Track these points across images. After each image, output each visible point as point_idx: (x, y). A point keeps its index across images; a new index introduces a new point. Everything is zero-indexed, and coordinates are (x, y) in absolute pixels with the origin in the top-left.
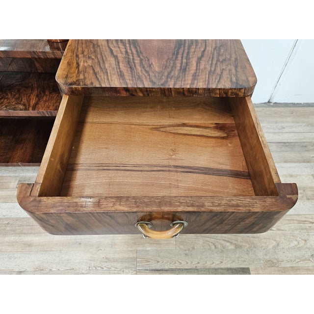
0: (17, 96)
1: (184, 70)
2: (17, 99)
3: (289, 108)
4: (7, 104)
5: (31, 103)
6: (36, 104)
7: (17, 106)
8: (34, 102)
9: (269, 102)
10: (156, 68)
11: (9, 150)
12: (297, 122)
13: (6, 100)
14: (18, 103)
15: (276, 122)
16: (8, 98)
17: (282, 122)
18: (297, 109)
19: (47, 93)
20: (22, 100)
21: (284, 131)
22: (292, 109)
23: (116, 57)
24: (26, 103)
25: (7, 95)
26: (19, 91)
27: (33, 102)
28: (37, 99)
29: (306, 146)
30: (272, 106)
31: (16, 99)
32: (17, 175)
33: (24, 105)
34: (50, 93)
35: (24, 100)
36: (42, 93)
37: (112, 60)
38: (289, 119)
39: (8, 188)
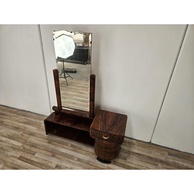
1: (112, 130)
3: (156, 146)
6: (83, 127)
9: (150, 142)
10: (107, 128)
12: (157, 152)
15: (150, 150)
16: (78, 125)
17: (152, 150)
18: (159, 147)
21: (152, 153)
22: (157, 147)
23: (101, 125)
27: (82, 127)
29: (157, 160)
30: (151, 144)
35: (81, 126)
37: (100, 125)
38: (155, 150)
39: (68, 146)
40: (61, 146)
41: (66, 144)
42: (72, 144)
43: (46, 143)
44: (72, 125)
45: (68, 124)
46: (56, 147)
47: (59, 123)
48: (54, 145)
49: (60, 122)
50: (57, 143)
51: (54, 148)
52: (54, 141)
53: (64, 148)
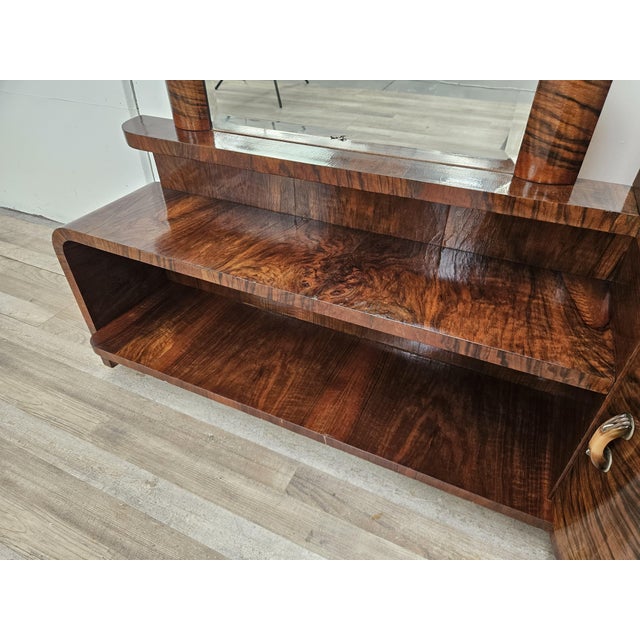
0: (394, 286)
2: (396, 293)
4: (370, 300)
5: (427, 312)
6: (441, 316)
7: (394, 309)
8: (434, 309)
11: (308, 394)
13: (368, 290)
14: (394, 303)
16: (371, 286)
19: (464, 297)
20: (404, 298)
24: (416, 308)
25: (372, 278)
26: (397, 275)
27: (431, 310)
28: (441, 304)
31: (391, 292)
32: (294, 457)
33: (411, 311)
34: (474, 299)
36: (452, 293)
39: (268, 484)
40: (205, 480)
41: (252, 465)
42: (305, 461)
43: (78, 434)
44: (312, 284)
45: (265, 274)
46: (162, 483)
47: (178, 260)
48: (142, 459)
49: (186, 251)
50: (175, 443)
51: (137, 489)
52: (150, 427)
53: (230, 496)
